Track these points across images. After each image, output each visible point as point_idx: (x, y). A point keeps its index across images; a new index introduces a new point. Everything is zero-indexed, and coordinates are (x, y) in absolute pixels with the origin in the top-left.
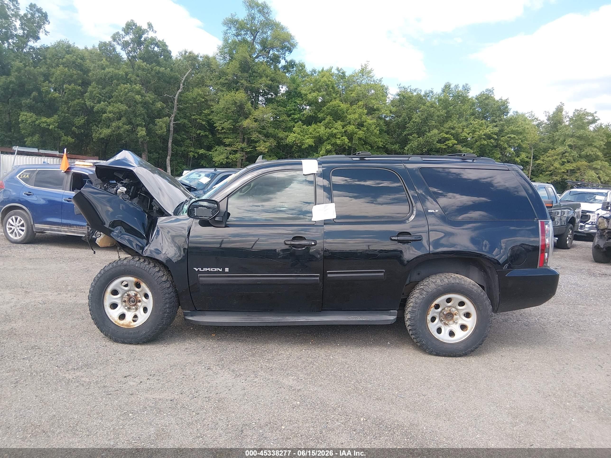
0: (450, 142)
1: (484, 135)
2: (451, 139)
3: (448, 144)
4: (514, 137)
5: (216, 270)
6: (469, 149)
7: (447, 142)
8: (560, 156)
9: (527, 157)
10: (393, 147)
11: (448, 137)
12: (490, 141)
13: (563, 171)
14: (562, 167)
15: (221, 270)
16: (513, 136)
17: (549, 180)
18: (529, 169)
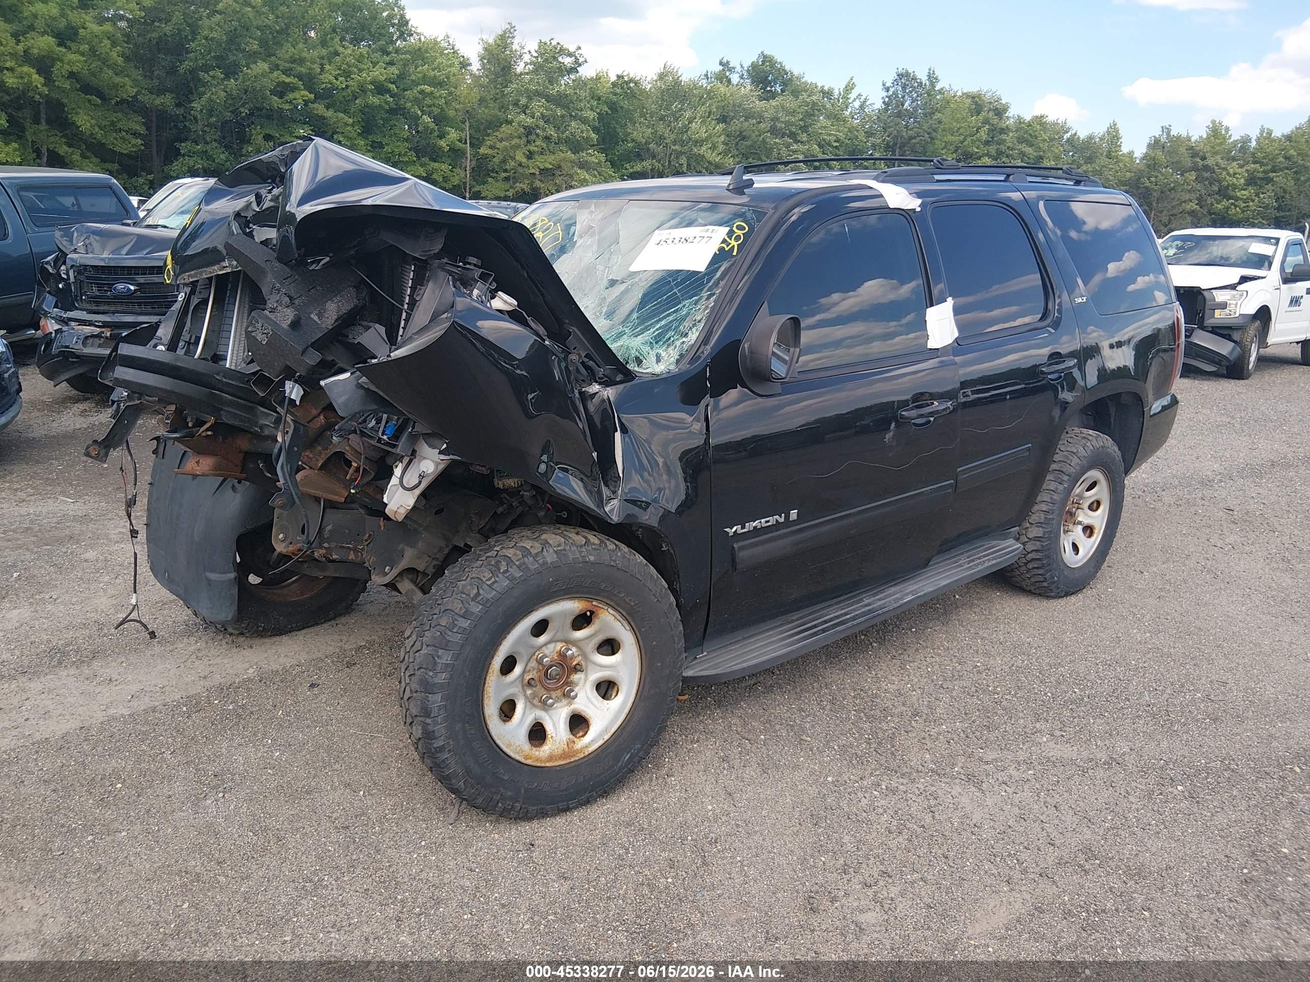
0: (296, 95)
1: (372, 83)
2: (297, 89)
3: (295, 99)
4: (432, 93)
5: (772, 520)
6: (341, 115)
7: (291, 96)
8: (524, 139)
9: (460, 141)
10: (157, 102)
11: (292, 83)
12: (385, 98)
13: (532, 171)
14: (530, 162)
15: (782, 520)
16: (428, 89)
17: (508, 190)
18: (466, 167)
